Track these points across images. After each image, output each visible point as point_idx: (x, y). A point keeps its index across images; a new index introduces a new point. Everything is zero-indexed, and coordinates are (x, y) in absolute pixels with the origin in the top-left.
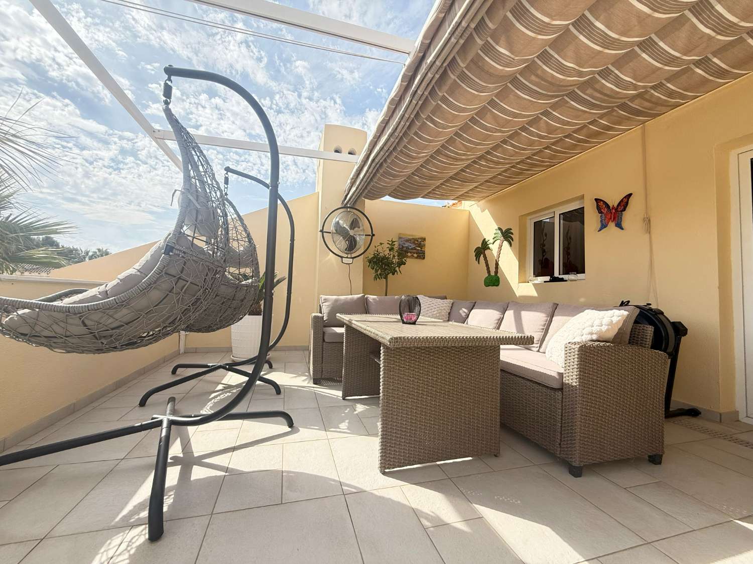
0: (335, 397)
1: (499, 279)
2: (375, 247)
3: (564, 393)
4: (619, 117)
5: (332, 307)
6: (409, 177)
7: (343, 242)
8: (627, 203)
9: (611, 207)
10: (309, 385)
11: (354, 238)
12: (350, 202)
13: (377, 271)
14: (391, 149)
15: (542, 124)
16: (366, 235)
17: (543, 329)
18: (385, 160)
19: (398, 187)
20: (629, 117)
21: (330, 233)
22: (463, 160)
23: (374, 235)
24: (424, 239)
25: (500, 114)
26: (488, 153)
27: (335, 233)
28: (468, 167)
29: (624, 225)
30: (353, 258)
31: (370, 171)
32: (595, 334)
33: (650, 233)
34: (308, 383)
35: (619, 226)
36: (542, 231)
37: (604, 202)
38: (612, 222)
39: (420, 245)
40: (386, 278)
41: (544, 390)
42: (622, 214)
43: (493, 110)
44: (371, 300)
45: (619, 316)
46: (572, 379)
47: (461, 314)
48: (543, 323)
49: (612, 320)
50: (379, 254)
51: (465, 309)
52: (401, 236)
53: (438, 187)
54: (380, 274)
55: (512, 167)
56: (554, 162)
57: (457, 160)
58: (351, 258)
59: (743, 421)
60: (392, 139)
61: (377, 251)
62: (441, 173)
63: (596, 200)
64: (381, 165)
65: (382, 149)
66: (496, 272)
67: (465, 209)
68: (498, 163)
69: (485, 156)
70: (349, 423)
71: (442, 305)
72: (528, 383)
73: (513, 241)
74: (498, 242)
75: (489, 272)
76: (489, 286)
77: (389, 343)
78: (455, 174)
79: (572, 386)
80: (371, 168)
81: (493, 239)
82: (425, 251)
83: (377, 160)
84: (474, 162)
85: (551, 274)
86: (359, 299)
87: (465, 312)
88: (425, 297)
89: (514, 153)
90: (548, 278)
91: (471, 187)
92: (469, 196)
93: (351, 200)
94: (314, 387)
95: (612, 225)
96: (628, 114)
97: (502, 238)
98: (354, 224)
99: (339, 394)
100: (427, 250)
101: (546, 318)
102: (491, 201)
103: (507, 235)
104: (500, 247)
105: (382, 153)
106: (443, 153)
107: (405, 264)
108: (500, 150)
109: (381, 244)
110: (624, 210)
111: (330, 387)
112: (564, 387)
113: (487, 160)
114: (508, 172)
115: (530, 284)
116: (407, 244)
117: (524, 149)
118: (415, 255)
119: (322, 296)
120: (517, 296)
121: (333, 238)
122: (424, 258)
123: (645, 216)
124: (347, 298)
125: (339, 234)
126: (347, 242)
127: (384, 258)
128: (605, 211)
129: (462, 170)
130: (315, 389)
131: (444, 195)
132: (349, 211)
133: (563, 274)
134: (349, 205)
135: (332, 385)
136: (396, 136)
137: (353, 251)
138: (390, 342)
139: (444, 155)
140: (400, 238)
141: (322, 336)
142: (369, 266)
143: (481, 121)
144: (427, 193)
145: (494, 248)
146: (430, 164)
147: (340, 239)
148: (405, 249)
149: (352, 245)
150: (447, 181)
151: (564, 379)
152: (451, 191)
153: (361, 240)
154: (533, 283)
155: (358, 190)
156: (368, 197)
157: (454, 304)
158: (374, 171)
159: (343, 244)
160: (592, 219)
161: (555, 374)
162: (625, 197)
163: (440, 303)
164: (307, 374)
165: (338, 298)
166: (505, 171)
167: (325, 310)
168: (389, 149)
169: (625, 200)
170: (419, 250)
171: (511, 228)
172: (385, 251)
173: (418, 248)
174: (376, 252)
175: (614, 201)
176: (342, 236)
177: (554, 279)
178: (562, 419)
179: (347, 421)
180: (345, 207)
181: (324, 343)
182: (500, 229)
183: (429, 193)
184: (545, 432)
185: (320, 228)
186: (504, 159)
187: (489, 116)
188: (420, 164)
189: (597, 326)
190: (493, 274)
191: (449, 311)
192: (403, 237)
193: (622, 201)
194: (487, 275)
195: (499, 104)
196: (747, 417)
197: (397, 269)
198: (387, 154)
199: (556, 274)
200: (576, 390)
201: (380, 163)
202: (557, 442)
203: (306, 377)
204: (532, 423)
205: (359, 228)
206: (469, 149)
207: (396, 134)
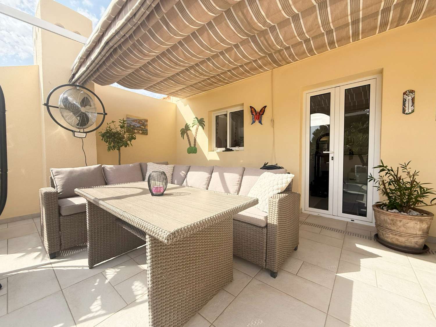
0: (81, 268)
1: (197, 149)
2: (108, 124)
3: (268, 229)
4: (267, 62)
5: (67, 179)
6: (137, 70)
7: (74, 118)
8: (264, 110)
9: (257, 112)
10: (44, 262)
11: (86, 114)
12: (79, 81)
13: (110, 144)
14: (127, 36)
15: (233, 53)
16: (98, 113)
17: (238, 184)
18: (120, 46)
19: (126, 77)
20: (271, 63)
21: (58, 108)
22: (180, 66)
23: (106, 114)
24: (147, 121)
25: (213, 36)
26: (197, 65)
27: (63, 108)
28: (182, 72)
29: (262, 122)
30: (86, 133)
31: (103, 53)
32: (280, 189)
33: (274, 127)
34: (42, 259)
35: (260, 122)
36: (220, 122)
37: (254, 109)
38: (257, 120)
39: (143, 125)
40: (119, 150)
41: (255, 228)
42: (262, 116)
43: (210, 31)
44: (108, 169)
45: (291, 178)
46: (274, 220)
47: (181, 175)
48: (238, 180)
49: (287, 180)
50: (112, 130)
51: (184, 171)
52: (129, 117)
53: (158, 83)
54: (113, 146)
55: (208, 79)
56: (230, 81)
57: (176, 64)
58: (84, 132)
59: (303, 212)
60: (129, 25)
61: (110, 128)
62: (163, 72)
63: (251, 107)
64: (115, 50)
65: (117, 33)
66: (195, 145)
67: (173, 102)
68: (201, 74)
69: (195, 67)
70: (101, 299)
71: (167, 169)
72: (243, 224)
73: (204, 126)
74: (195, 126)
75: (190, 144)
76: (190, 153)
77: (166, 241)
78: (173, 75)
79: (274, 225)
80: (105, 51)
81: (193, 124)
82: (147, 129)
83: (111, 44)
84: (187, 70)
85: (226, 147)
86: (95, 169)
87: (183, 173)
88: (154, 164)
89: (212, 69)
90: (224, 149)
91: (181, 88)
92: (178, 94)
93: (81, 80)
94: (51, 263)
95: (257, 122)
96: (271, 61)
97: (198, 124)
98: (85, 102)
99: (85, 262)
100: (149, 128)
101: (239, 177)
102: (190, 100)
103: (201, 122)
104: (197, 129)
105: (117, 37)
106: (167, 56)
107: (135, 139)
108: (205, 64)
109: (113, 122)
110: (263, 114)
111: (73, 257)
112: (268, 225)
113: (195, 70)
114: (205, 82)
115: (215, 152)
116: (134, 123)
117: (219, 68)
118: (141, 132)
119: (52, 169)
120: (208, 160)
121: (61, 113)
122: (147, 134)
123: (272, 118)
124: (83, 169)
125: (69, 110)
126: (79, 118)
127: (118, 133)
128: (254, 114)
129: (177, 74)
130: (53, 265)
131: (162, 90)
132: (79, 90)
133: (231, 147)
134: (78, 84)
135: (74, 254)
136: (134, 22)
137: (85, 127)
138: (168, 240)
139: (168, 58)
140: (128, 118)
141: (57, 210)
142: (102, 139)
143: (200, 37)
144: (150, 86)
145: (193, 129)
146: (156, 63)
147: (69, 114)
148: (132, 127)
149: (84, 121)
150: (165, 80)
151: (268, 221)
152: (167, 88)
153: (94, 118)
154: (216, 151)
155: (88, 71)
156: (98, 81)
157: (175, 168)
158: (107, 55)
159: (75, 120)
160: (247, 117)
161: (262, 218)
162: (263, 107)
163: (165, 168)
164: (40, 248)
165: (73, 170)
166: (203, 81)
167: (59, 182)
168: (124, 35)
169: (264, 109)
170: (143, 128)
171: (204, 118)
172: (116, 128)
173: (142, 127)
174: (108, 128)
175: (258, 109)
176: (72, 111)
177: (228, 150)
178: (266, 245)
179: (99, 298)
180: (73, 85)
181: (61, 217)
182: (196, 118)
183: (151, 86)
184: (255, 254)
185: (44, 101)
186: (206, 72)
187: (205, 34)
188: (148, 61)
189: (280, 184)
190: (192, 145)
191: (172, 173)
192: (131, 117)
193: (262, 109)
194: (189, 146)
195: (215, 27)
196: (305, 210)
197: (129, 142)
198: (123, 40)
199: (228, 147)
200: (276, 227)
201: (114, 48)
202: (264, 259)
203: (39, 253)
204: (246, 249)
205: (91, 106)
206: (187, 58)
207: (134, 20)
